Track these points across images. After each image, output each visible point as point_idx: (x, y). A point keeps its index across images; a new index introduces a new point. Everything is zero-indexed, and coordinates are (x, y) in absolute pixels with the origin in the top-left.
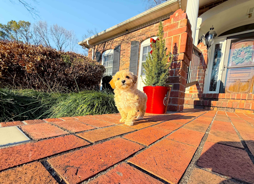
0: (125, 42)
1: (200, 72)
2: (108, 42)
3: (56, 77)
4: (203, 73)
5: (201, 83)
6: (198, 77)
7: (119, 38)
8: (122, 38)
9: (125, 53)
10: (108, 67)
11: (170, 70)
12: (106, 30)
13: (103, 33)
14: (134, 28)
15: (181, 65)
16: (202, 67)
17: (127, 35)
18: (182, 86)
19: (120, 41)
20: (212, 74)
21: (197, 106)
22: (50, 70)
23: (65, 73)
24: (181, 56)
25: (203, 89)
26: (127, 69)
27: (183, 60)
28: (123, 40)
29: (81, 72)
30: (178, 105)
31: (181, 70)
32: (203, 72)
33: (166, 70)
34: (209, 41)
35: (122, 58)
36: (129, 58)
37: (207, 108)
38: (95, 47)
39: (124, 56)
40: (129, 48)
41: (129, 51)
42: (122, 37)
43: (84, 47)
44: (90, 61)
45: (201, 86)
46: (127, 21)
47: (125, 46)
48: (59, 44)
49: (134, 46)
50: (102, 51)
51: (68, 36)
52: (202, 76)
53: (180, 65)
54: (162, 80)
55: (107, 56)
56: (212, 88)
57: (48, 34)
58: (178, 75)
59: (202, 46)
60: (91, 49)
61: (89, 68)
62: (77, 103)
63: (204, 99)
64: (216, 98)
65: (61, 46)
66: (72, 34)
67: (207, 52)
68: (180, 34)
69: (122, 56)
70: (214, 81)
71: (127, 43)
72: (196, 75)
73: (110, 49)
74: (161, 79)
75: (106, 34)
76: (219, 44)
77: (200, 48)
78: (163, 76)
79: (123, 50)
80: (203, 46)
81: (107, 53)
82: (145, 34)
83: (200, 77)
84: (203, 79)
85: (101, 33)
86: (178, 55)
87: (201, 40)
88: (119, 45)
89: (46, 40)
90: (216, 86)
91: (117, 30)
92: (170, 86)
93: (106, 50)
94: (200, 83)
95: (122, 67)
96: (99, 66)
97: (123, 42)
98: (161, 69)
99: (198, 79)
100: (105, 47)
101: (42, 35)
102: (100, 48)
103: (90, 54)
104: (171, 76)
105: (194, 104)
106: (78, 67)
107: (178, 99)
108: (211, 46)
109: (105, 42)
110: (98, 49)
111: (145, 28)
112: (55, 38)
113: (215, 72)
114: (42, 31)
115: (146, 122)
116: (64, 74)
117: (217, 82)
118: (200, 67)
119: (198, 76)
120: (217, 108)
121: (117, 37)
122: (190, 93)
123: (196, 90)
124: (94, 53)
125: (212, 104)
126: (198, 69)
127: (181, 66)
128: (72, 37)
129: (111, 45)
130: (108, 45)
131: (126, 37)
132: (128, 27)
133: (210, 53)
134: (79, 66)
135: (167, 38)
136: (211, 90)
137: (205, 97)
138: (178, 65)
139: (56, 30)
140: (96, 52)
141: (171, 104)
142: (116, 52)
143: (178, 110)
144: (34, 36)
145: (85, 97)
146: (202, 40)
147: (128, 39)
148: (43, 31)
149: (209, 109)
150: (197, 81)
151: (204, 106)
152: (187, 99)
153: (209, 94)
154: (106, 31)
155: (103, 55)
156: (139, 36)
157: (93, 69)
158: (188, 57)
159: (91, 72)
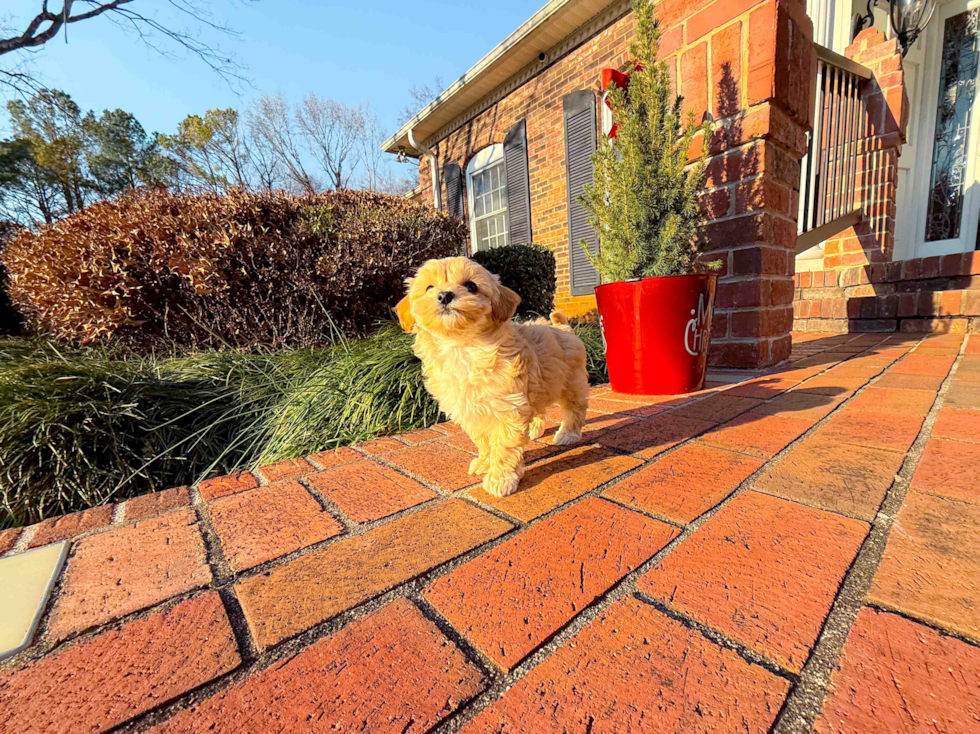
0: (540, 105)
1: (871, 167)
2: (478, 120)
3: (289, 294)
4: (883, 171)
5: (878, 218)
6: (863, 192)
7: (516, 95)
8: (525, 91)
9: (543, 147)
10: (493, 213)
11: (714, 193)
12: (464, 76)
13: (455, 87)
14: (568, 38)
15: (761, 158)
16: (880, 141)
17: (545, 76)
18: (774, 253)
19: (521, 103)
20: (934, 162)
21: (865, 322)
22: (269, 272)
23: (318, 273)
24: (755, 117)
25: (889, 242)
26: (559, 208)
27: (766, 137)
28: (532, 97)
29: (372, 261)
30: (763, 339)
31: (764, 182)
32: (888, 166)
33: (686, 199)
34: (909, 14)
35: (538, 168)
36: (562, 163)
37: (911, 326)
38: (438, 148)
39: (544, 159)
40: (557, 126)
41: (561, 138)
42: (528, 87)
43: (402, 158)
44: (405, 211)
45: (880, 230)
46: (536, 20)
47: (542, 121)
48: (332, 164)
49: (574, 112)
50: (463, 159)
51: (355, 126)
52: (880, 185)
53: (757, 161)
54: (669, 250)
55: (484, 173)
56: (940, 225)
57: (294, 134)
58: (750, 208)
59: (870, 45)
60: (426, 158)
61: (398, 240)
62: (342, 391)
63: (900, 285)
64: (961, 273)
65: (337, 167)
66: (364, 116)
67: (897, 66)
68: (744, 18)
69: (537, 163)
70: (949, 192)
71: (548, 106)
72: (851, 183)
73: (488, 145)
74: (663, 246)
75: (468, 92)
76: (967, 13)
77: (864, 57)
78: (670, 229)
79: (536, 139)
80: (878, 42)
81: (480, 161)
82: (612, 53)
83: (869, 191)
84: (888, 197)
85: (451, 91)
86: (742, 118)
87: (869, 19)
88: (520, 123)
89: (290, 157)
90: (960, 215)
91: (505, 65)
92: (711, 265)
93: (475, 153)
94: (875, 215)
95: (539, 203)
96: (437, 224)
97: (532, 106)
98: (659, 201)
99: (863, 200)
100: (473, 139)
101: (277, 143)
102: (453, 147)
103: (426, 177)
104: (721, 217)
105: (848, 315)
106: (361, 244)
107: (757, 313)
108: (923, 35)
109: (470, 122)
110: (449, 153)
111: (612, 28)
112: (316, 145)
113: (949, 152)
114: (276, 131)
115: (588, 458)
116: (314, 277)
117: (964, 193)
118: (870, 142)
119: (863, 184)
120: (966, 320)
121: (508, 90)
122: (828, 269)
123: (857, 252)
124: (437, 170)
125: (937, 306)
126: (860, 157)
127: (761, 167)
128: (366, 127)
129: (489, 128)
130: (481, 132)
131: (540, 84)
132: (542, 42)
133: (917, 66)
134: (363, 240)
135: (686, 48)
136: (933, 235)
137: (902, 277)
138: (747, 161)
139: (315, 115)
140: (444, 167)
141: (729, 338)
142: (515, 153)
143: (762, 363)
144: (255, 151)
145: (368, 362)
146: (871, 15)
147: (549, 92)
148: (278, 129)
149: (924, 332)
150: (858, 210)
151: (899, 319)
152: (817, 296)
153: (920, 259)
154: (466, 79)
155: (468, 171)
156: (592, 66)
157: (413, 242)
158: (794, 113)
159: (406, 254)
